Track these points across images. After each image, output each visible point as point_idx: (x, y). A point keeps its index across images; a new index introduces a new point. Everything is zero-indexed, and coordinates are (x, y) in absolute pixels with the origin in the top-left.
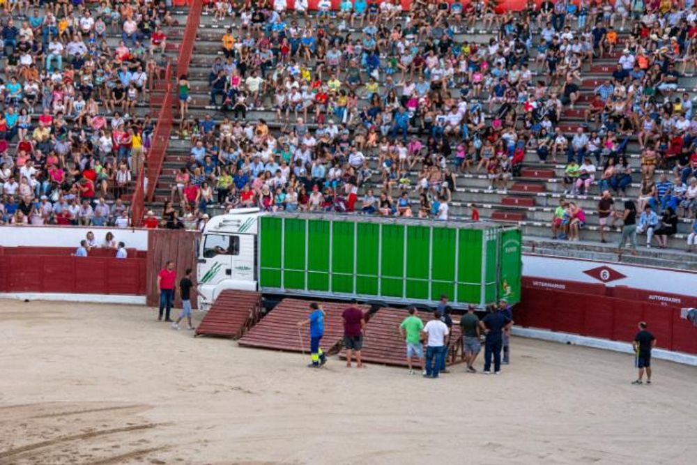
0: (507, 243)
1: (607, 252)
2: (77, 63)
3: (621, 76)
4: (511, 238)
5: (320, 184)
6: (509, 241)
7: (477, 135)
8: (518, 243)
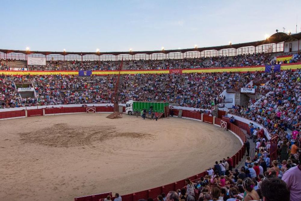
2: (105, 83)
3: (173, 83)
5: (136, 97)
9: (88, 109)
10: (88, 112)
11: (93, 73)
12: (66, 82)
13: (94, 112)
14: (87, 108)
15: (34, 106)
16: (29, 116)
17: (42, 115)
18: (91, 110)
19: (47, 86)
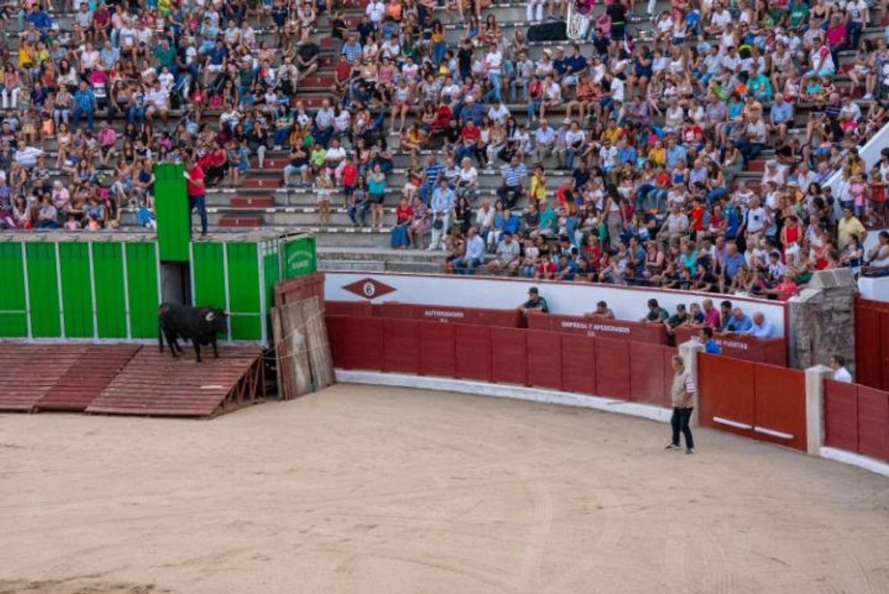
0: (292, 257)
1: (369, 259)
4: (300, 249)
6: (298, 253)
7: (190, 117)
8: (311, 256)
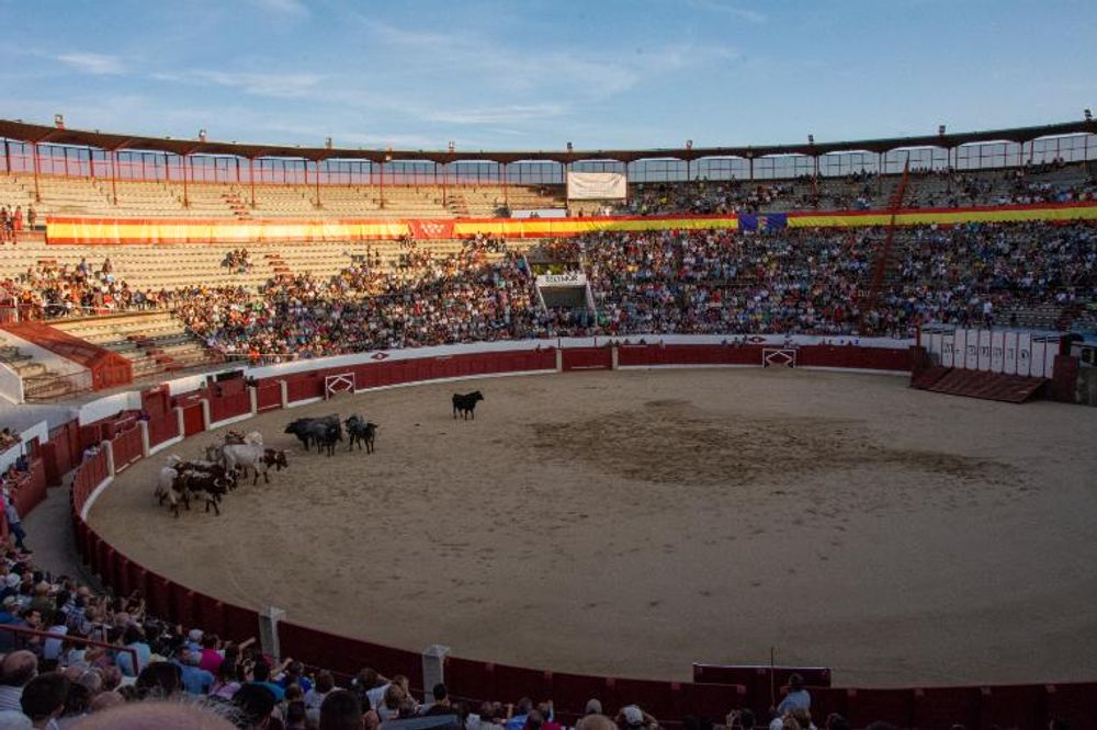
9: (767, 353)
10: (767, 364)
11: (791, 222)
12: (695, 255)
13: (791, 365)
14: (764, 350)
15: (584, 335)
16: (567, 368)
17: (609, 367)
18: (778, 359)
19: (630, 268)
